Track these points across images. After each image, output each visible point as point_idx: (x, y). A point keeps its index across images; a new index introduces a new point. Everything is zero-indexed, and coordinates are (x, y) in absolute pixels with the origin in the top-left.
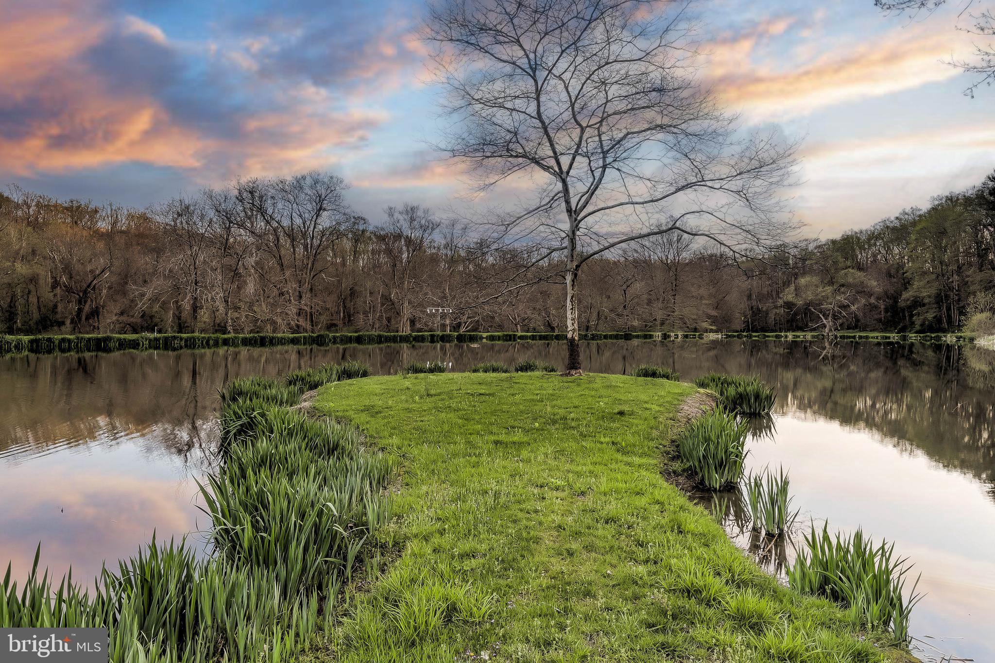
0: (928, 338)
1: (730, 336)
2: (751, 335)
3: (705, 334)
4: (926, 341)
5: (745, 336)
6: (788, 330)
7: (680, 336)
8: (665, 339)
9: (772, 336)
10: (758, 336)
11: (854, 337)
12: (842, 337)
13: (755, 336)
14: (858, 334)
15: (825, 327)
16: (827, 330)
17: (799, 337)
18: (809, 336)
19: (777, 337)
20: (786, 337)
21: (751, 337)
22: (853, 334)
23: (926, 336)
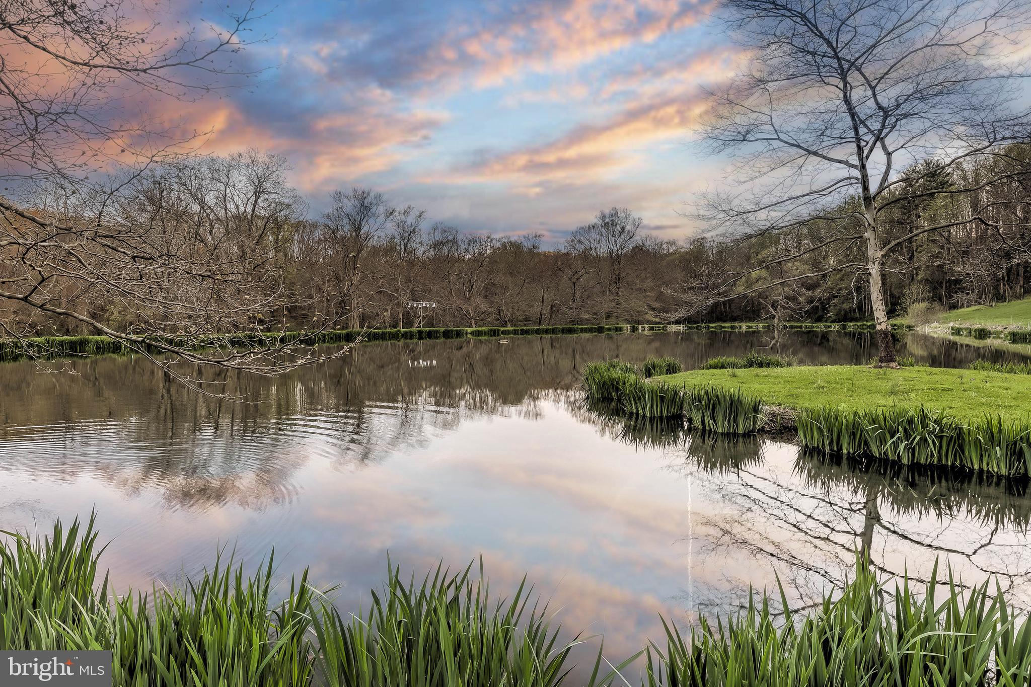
0: (865, 327)
1: (690, 328)
2: (709, 326)
3: (669, 326)
4: (863, 329)
5: (704, 328)
6: (741, 321)
7: (646, 329)
8: (634, 331)
9: (728, 327)
10: (715, 327)
11: (801, 327)
12: (791, 327)
13: (713, 327)
14: (804, 325)
15: (774, 317)
16: (776, 320)
17: (751, 327)
18: (760, 326)
19: (732, 327)
20: (740, 327)
21: (709, 327)
22: (800, 324)
23: (863, 325)
